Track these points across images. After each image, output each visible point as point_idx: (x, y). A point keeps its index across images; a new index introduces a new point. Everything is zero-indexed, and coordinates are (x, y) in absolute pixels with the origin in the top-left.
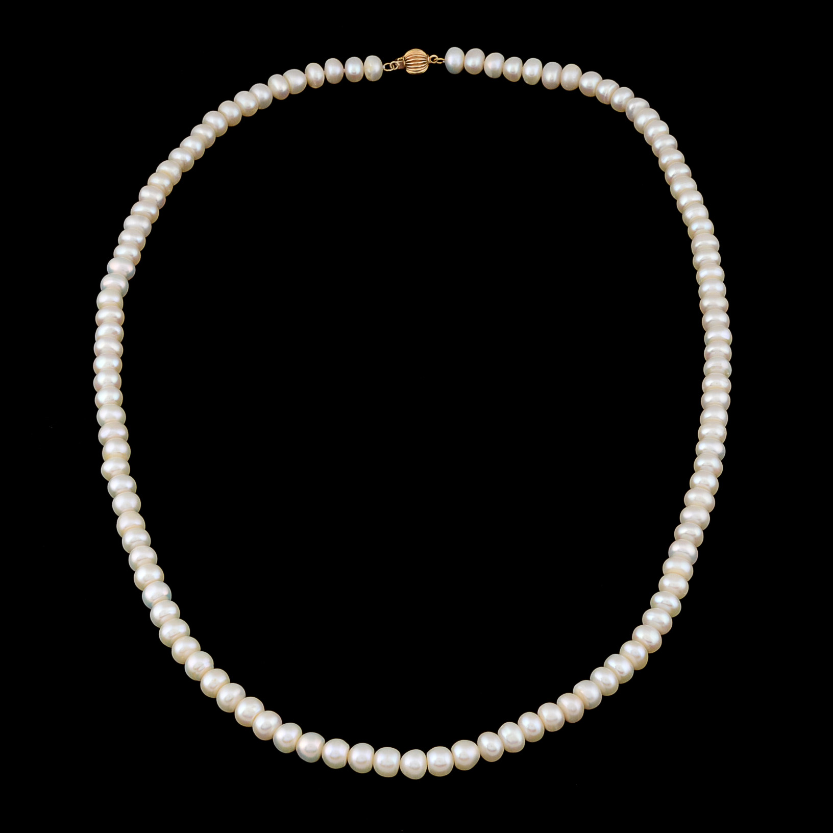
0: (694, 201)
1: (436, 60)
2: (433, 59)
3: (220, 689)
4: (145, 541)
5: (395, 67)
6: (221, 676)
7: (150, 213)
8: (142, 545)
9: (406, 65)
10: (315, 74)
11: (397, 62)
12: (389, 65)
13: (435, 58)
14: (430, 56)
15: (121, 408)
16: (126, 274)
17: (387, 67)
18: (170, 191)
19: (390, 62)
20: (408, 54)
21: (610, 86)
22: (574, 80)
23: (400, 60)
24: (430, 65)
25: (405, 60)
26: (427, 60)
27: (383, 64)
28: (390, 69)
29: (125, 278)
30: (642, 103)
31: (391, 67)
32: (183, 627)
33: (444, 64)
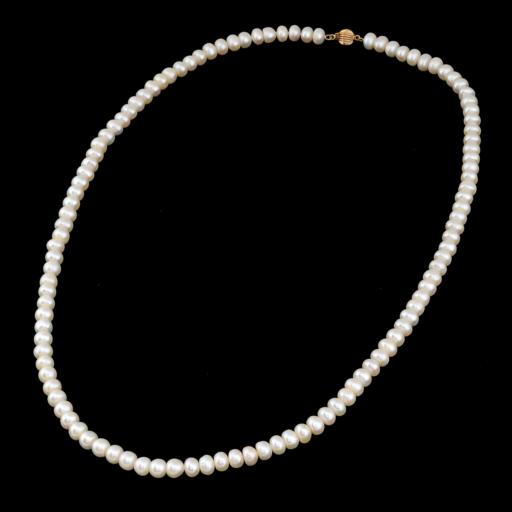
0: (473, 159)
1: (359, 39)
2: (357, 38)
3: (52, 391)
4: (51, 294)
5: (333, 38)
6: (57, 385)
7: (146, 98)
8: (49, 295)
9: (339, 38)
10: (282, 33)
11: (334, 36)
12: (329, 36)
13: (358, 37)
14: (355, 35)
15: (76, 212)
16: (115, 131)
17: (328, 37)
18: (165, 87)
19: (330, 34)
20: (343, 31)
21: (455, 76)
22: (435, 68)
23: (336, 34)
24: (354, 41)
25: (339, 35)
26: (353, 38)
27: (326, 35)
28: (329, 38)
29: (113, 133)
30: (471, 91)
31: (330, 38)
32: (49, 350)
33: (363, 42)
